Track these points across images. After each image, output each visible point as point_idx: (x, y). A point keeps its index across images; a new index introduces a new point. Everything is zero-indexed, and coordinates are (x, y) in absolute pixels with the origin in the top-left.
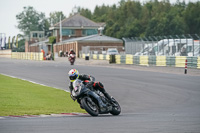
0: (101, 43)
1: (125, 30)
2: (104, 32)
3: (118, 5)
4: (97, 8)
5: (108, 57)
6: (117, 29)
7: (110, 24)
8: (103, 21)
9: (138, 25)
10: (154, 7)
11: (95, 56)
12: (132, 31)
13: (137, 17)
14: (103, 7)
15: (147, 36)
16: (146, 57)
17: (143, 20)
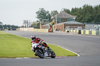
0: (74, 25)
1: (85, 19)
2: (76, 20)
3: (82, 8)
4: (73, 9)
5: (78, 31)
6: (82, 19)
7: (79, 16)
8: (75, 15)
9: (91, 17)
10: (99, 9)
11: (72, 31)
12: (88, 19)
13: (91, 13)
14: (76, 8)
15: (95, 22)
16: (95, 31)
17: (94, 15)
